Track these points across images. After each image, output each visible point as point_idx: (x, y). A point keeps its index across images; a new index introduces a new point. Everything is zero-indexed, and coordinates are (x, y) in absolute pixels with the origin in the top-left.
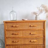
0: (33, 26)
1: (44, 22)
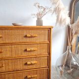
0: (32, 37)
1: (50, 29)
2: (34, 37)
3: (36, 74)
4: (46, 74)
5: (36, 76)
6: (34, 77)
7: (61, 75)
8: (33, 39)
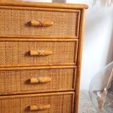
0: (41, 26)
1: (81, 10)
2: (47, 26)
3: (49, 103)
4: (69, 103)
5: (48, 106)
6: (44, 110)
7: (100, 107)
8: (43, 30)
